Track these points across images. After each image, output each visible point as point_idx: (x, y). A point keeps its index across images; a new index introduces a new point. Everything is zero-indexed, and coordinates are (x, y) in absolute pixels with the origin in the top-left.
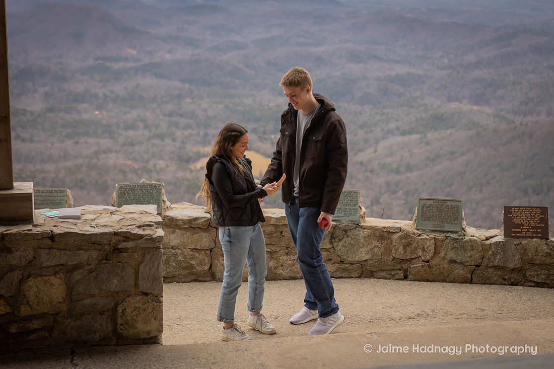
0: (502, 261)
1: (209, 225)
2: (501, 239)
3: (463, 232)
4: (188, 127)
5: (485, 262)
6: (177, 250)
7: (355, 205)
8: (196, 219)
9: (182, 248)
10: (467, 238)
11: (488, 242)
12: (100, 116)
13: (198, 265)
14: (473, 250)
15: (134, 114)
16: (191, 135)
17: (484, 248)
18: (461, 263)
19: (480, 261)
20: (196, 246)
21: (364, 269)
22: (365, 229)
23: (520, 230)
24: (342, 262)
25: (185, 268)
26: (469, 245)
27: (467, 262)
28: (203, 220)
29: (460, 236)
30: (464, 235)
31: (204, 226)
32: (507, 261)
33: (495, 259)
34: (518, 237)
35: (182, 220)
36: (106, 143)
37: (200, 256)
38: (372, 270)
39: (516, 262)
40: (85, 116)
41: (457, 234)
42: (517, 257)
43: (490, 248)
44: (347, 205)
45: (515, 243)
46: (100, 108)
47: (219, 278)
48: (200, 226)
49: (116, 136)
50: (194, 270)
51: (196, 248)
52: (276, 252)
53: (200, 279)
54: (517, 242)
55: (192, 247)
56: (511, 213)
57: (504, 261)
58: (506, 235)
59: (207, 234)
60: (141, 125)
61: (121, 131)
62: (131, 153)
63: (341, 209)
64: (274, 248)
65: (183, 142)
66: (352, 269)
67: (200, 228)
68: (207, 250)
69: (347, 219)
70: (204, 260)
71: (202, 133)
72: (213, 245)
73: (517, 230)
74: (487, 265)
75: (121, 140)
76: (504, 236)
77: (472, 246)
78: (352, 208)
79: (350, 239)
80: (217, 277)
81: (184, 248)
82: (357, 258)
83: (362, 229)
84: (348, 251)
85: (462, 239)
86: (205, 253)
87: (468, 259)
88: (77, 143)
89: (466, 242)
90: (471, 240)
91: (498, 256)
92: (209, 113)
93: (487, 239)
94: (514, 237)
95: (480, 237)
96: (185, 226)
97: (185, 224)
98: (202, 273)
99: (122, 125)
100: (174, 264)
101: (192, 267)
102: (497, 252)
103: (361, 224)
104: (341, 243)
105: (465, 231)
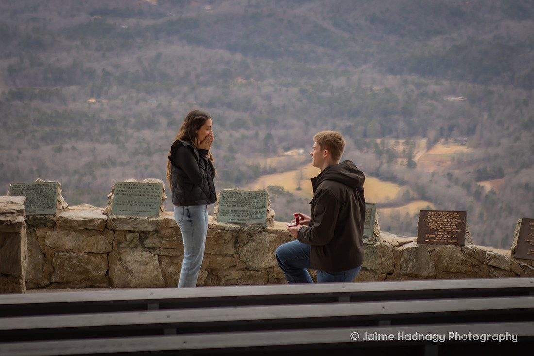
0: (415, 268)
1: (106, 227)
2: (415, 245)
3: (374, 237)
4: (239, 124)
5: (397, 270)
6: (72, 253)
7: (262, 208)
8: (91, 220)
9: (77, 251)
10: (378, 243)
11: (400, 248)
12: (98, 106)
13: (94, 269)
14: (383, 256)
15: (153, 102)
16: (244, 137)
17: (395, 254)
18: (372, 271)
19: (392, 268)
20: (91, 249)
21: (270, 277)
22: (271, 233)
23: (434, 236)
24: (247, 268)
25: (81, 273)
26: (380, 251)
27: (378, 270)
28: (99, 221)
29: (370, 241)
30: (376, 241)
31: (100, 228)
32: (421, 268)
33: (407, 267)
34: (432, 244)
35: (77, 221)
36: (106, 149)
37: (97, 260)
38: (279, 277)
39: (430, 270)
40: (74, 106)
41: (367, 239)
42: (430, 265)
43: (402, 254)
44: (254, 207)
45: (429, 249)
46: (97, 93)
47: (116, 285)
48: (96, 228)
49: (122, 138)
50: (90, 275)
51: (92, 251)
52: (176, 257)
53: (96, 285)
54: (430, 248)
55: (88, 250)
56: (427, 218)
57: (417, 269)
58: (419, 241)
59: (103, 237)
60: (164, 121)
61: (130, 131)
62: (146, 167)
63: (247, 211)
64: (174, 253)
65: (231, 150)
66: (258, 277)
67: (96, 230)
68: (103, 253)
69: (253, 222)
70: (100, 264)
71: (262, 135)
72: (109, 249)
73: (431, 235)
74: (400, 273)
75: (131, 145)
76: (417, 243)
77: (383, 252)
78: (258, 210)
79: (255, 243)
80: (114, 283)
81: (80, 251)
82: (263, 265)
83: (268, 233)
84: (253, 257)
85: (373, 244)
86: (102, 257)
87: (378, 266)
88: (59, 150)
89: (377, 247)
90: (381, 246)
91: (411, 264)
92: (275, 102)
93: (400, 245)
94: (428, 243)
95: (392, 243)
96: (80, 228)
97: (80, 225)
98: (98, 278)
99: (133, 121)
100: (68, 269)
101: (88, 271)
102: (409, 259)
103: (267, 228)
104: (246, 248)
105: (376, 236)
